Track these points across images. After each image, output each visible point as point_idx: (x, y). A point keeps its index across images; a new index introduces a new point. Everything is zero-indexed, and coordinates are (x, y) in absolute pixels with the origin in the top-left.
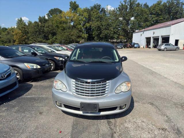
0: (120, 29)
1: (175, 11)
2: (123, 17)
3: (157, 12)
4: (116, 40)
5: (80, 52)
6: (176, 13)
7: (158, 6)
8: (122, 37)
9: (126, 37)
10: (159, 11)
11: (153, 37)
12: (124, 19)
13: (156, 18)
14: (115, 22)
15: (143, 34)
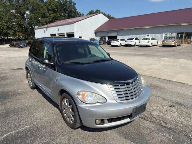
0: (14, 23)
1: (70, 9)
2: (15, 10)
3: (53, 9)
4: (12, 37)
5: (47, 52)
6: (71, 11)
7: (53, 3)
8: (20, 33)
9: (24, 33)
10: (55, 8)
11: (58, 34)
12: (18, 12)
13: (54, 15)
14: (6, 14)
15: (47, 30)
